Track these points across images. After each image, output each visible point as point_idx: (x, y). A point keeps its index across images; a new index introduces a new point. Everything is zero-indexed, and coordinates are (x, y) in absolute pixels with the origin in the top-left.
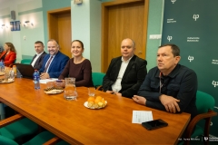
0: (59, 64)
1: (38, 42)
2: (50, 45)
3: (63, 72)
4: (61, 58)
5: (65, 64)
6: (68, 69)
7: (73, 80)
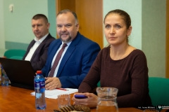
0: (78, 60)
1: (38, 16)
2: (62, 22)
3: (87, 75)
4: (82, 48)
5: (91, 60)
6: (98, 70)
7: (112, 92)
